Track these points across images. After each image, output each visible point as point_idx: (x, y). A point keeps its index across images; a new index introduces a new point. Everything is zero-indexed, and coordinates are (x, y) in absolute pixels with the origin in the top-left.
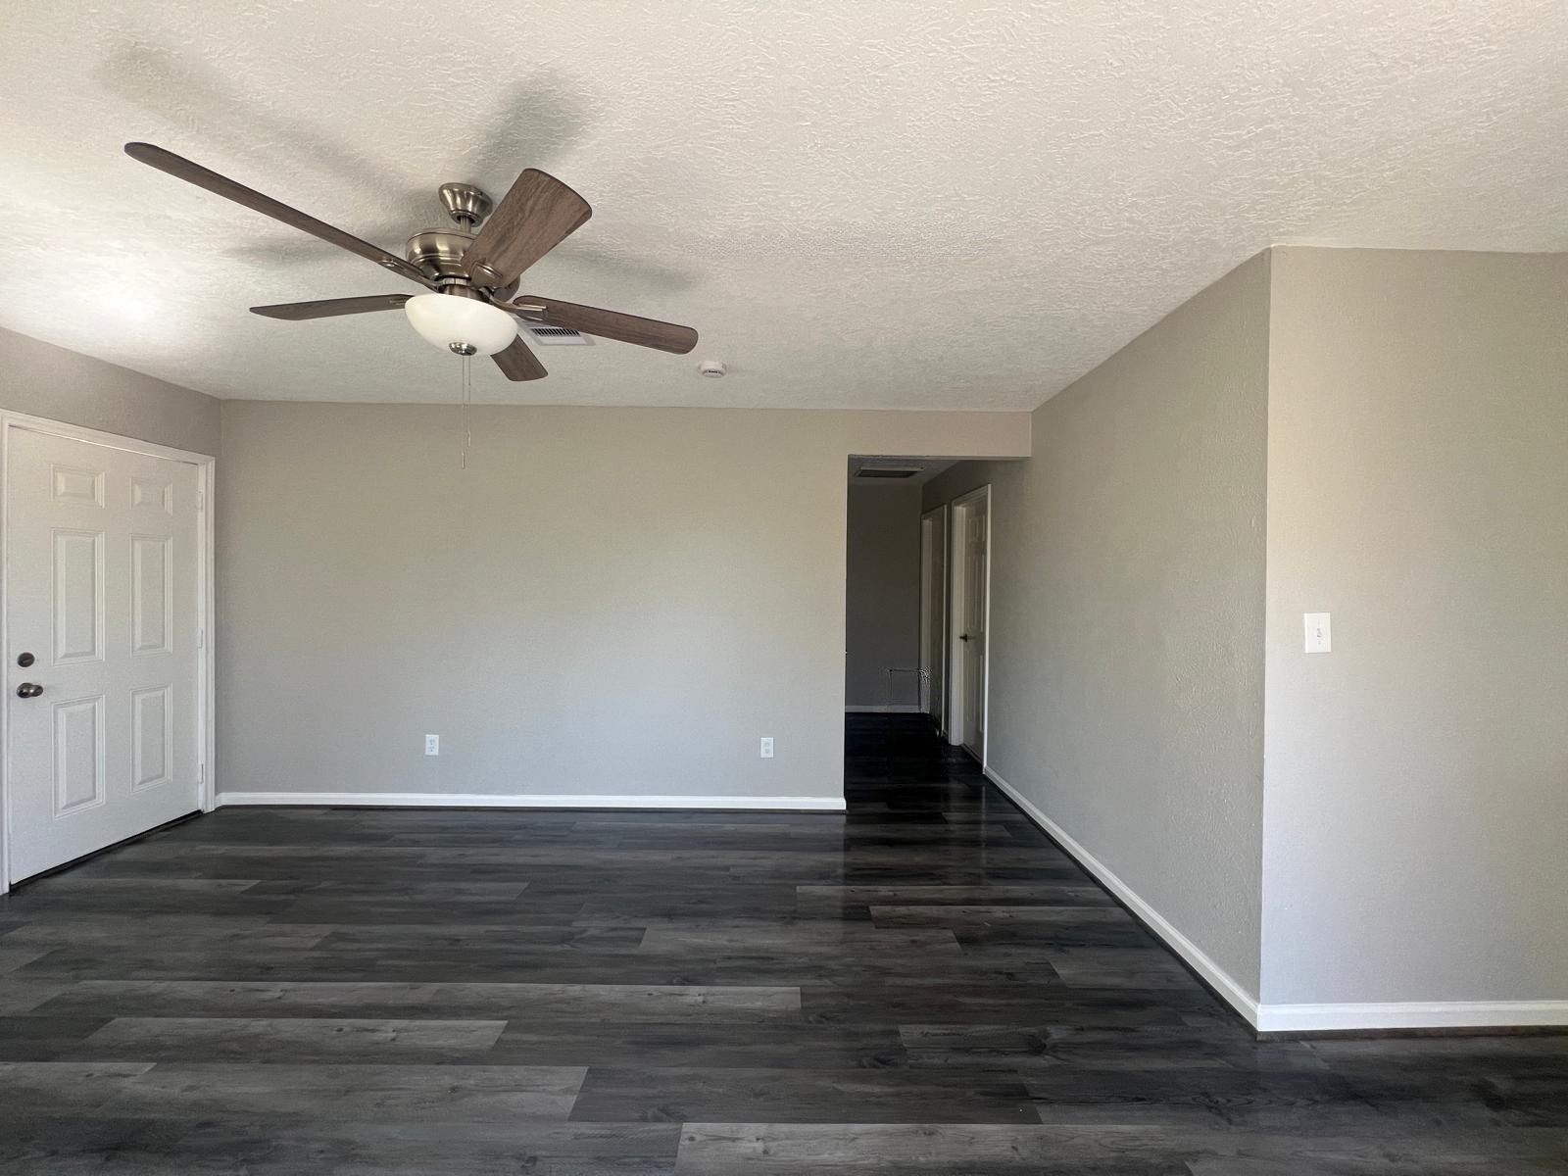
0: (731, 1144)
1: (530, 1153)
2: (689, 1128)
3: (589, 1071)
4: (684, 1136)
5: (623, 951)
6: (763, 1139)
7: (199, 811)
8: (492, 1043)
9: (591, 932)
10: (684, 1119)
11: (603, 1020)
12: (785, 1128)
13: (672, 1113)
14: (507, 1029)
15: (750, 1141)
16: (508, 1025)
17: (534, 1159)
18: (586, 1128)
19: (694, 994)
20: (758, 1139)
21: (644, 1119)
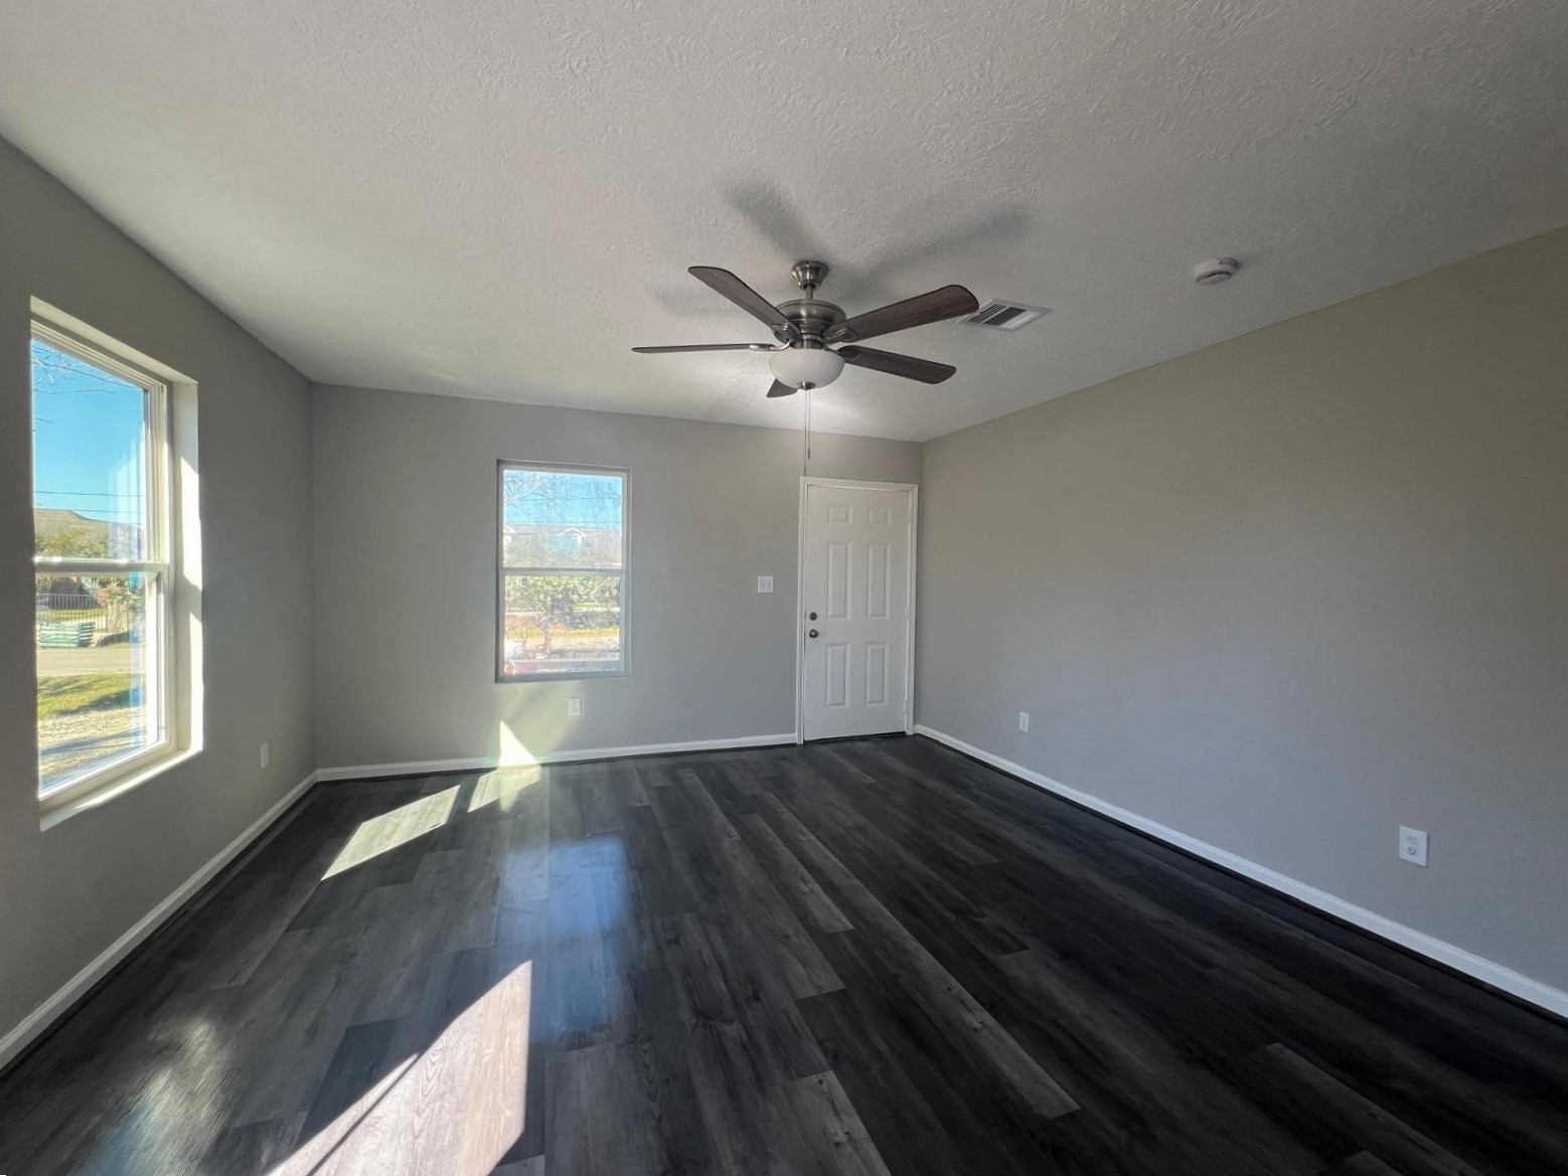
0: (831, 1113)
1: (761, 995)
2: (831, 1077)
3: (843, 991)
4: (820, 1076)
5: (983, 949)
6: (850, 1138)
7: (904, 733)
8: (831, 931)
9: (985, 921)
10: (836, 1068)
11: (895, 975)
12: (873, 1153)
13: (836, 1060)
14: (849, 933)
15: (842, 1128)
16: (851, 931)
17: (757, 998)
18: (795, 1013)
19: (978, 1018)
20: (848, 1134)
21: (820, 1043)
